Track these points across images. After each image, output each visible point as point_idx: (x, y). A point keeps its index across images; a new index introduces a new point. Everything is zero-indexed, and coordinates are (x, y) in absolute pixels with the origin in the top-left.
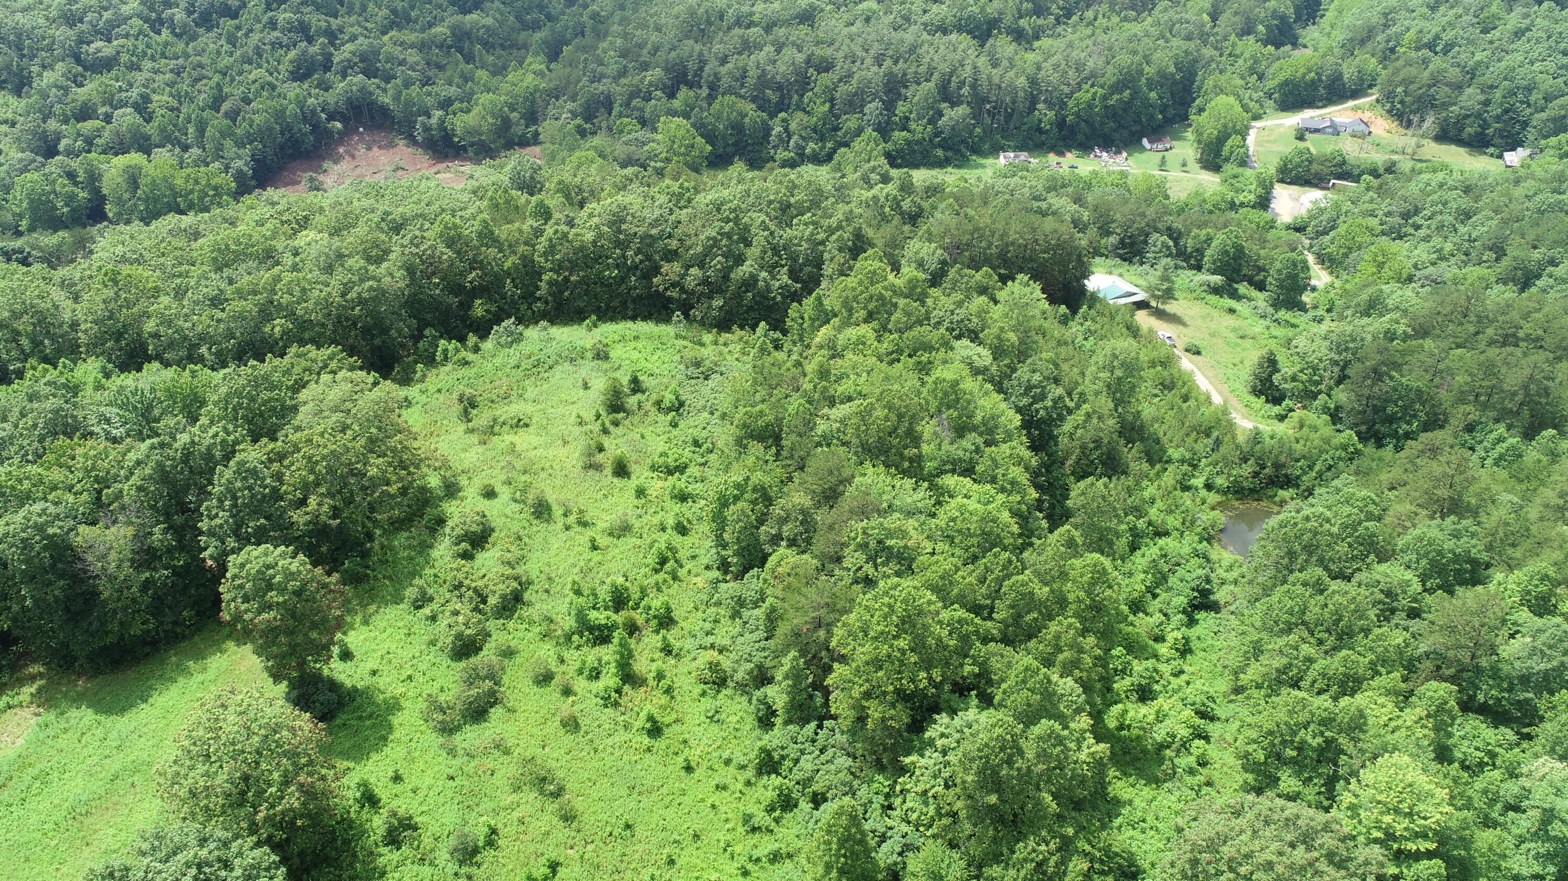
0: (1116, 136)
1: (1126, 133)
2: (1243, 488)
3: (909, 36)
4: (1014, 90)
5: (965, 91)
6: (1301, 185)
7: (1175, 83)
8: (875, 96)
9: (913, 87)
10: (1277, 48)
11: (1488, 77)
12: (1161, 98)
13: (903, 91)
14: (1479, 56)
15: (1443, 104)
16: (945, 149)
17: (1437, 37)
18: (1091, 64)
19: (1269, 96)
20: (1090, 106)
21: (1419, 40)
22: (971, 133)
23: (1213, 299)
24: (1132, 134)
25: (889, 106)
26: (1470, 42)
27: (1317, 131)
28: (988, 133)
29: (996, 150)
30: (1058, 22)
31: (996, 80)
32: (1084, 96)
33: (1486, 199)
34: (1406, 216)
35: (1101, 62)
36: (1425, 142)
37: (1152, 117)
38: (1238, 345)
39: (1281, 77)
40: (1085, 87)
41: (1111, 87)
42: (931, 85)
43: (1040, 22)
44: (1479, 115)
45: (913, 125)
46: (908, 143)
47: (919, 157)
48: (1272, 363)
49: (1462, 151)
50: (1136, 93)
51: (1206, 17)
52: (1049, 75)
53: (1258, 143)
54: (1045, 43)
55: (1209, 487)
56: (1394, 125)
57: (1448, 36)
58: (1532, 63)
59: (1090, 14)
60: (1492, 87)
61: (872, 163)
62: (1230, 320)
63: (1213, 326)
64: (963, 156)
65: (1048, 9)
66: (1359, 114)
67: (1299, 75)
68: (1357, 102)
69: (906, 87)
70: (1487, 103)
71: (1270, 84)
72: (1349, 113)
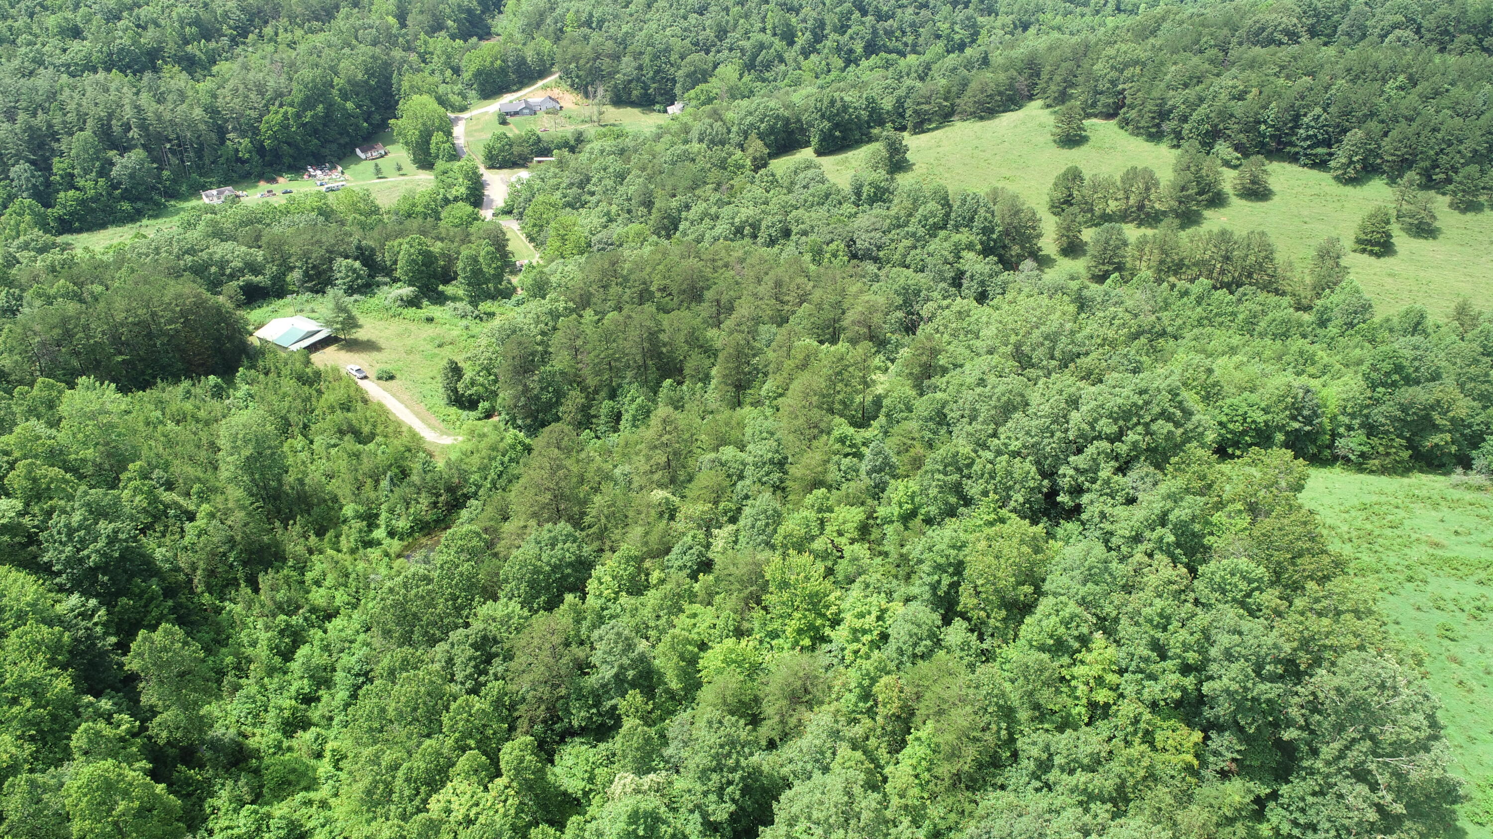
0: (325, 151)
1: (334, 146)
2: (428, 523)
3: (43, 81)
4: (192, 125)
5: (134, 133)
6: (510, 168)
7: (372, 89)
8: (18, 157)
9: (65, 140)
10: (466, 41)
11: (635, 47)
12: (359, 106)
13: (55, 145)
14: (625, 29)
15: (609, 73)
16: (132, 200)
17: (591, 15)
18: (271, 83)
19: (470, 86)
20: (284, 126)
21: (579, 20)
22: (159, 177)
23: (411, 311)
24: (345, 146)
25: (43, 165)
26: (616, 17)
27: (516, 113)
28: (180, 174)
29: (196, 190)
30: (234, 42)
31: (167, 116)
32: (274, 117)
33: (634, 158)
34: (582, 185)
35: (283, 80)
36: (604, 108)
37: (357, 127)
38: (436, 355)
39: (473, 68)
40: (273, 108)
41: (301, 104)
42: (88, 133)
43: (213, 45)
44: (638, 80)
45: (81, 183)
46: (82, 202)
47: (100, 215)
48: (456, 371)
49: (636, 111)
50: (330, 106)
51: (391, 20)
52: (227, 101)
53: (468, 133)
54: (222, 67)
55: (391, 534)
56: (579, 98)
57: (597, 14)
58: (664, 29)
59: (268, 30)
60: (641, 53)
61: (22, 239)
62: (429, 331)
63: (409, 342)
64: (158, 204)
65: (218, 30)
66: (549, 93)
67: (487, 64)
68: (545, 81)
69: (58, 140)
70: (640, 68)
71: (467, 75)
72: (541, 92)
